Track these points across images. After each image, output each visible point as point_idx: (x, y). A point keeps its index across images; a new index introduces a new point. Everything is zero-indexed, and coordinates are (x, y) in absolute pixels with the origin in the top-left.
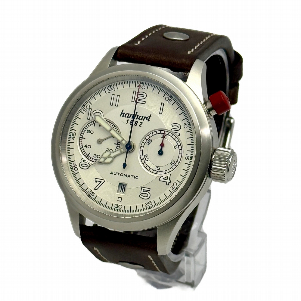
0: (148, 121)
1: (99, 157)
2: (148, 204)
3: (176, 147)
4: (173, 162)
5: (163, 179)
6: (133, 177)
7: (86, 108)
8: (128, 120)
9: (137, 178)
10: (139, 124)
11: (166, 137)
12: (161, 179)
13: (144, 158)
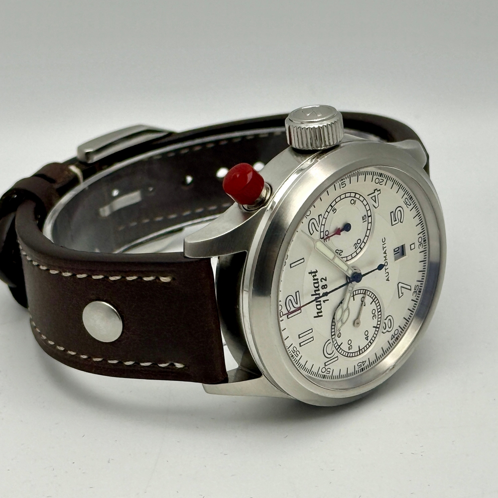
0: (317, 272)
1: (374, 312)
2: (408, 203)
3: (334, 210)
4: (352, 202)
5: (375, 202)
6: (384, 246)
7: (326, 372)
8: (324, 301)
9: (384, 240)
10: (324, 283)
11: (327, 233)
12: (376, 205)
13: (359, 245)
